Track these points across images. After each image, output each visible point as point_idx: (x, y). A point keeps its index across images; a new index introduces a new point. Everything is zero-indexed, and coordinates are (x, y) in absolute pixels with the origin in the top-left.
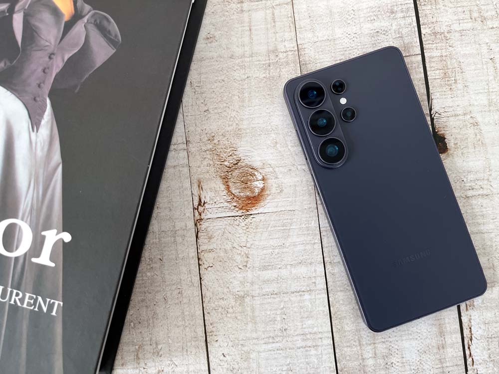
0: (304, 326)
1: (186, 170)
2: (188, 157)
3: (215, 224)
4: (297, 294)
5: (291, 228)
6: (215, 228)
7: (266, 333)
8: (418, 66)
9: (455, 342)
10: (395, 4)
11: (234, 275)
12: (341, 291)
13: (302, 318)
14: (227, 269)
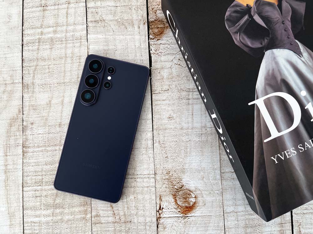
1: (153, 189)
2: (155, 182)
3: (168, 221)
5: (209, 225)
6: (167, 223)
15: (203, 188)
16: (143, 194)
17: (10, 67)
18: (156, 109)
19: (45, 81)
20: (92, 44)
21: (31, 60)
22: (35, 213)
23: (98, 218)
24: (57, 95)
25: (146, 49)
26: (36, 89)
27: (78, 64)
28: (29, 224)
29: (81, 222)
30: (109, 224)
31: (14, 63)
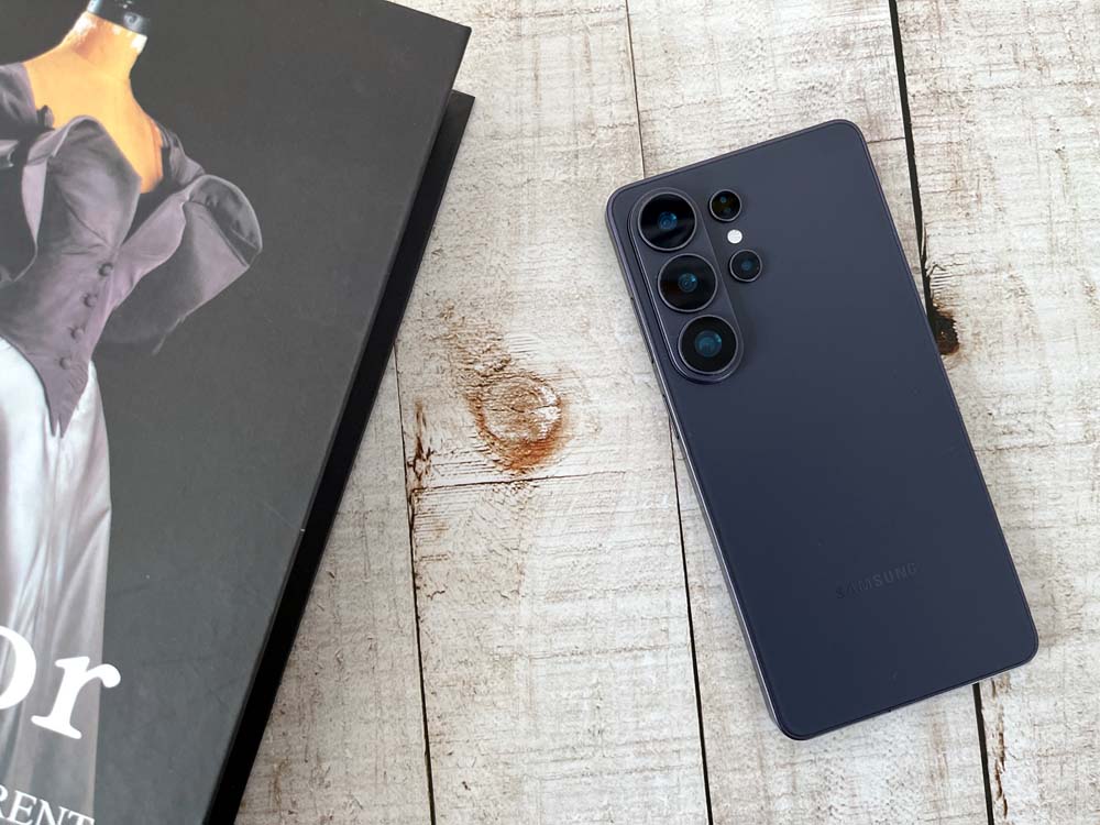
0: (642, 724)
1: (391, 379)
3: (451, 500)
4: (627, 655)
5: (618, 509)
7: (557, 739)
8: (898, 164)
9: (967, 764)
10: (851, 27)
11: (492, 612)
12: (723, 649)
13: (637, 707)
14: (475, 598)
15: (586, 368)
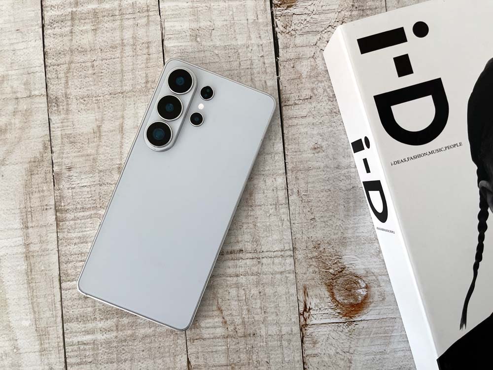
1: (292, 276)
2: (295, 263)
3: (319, 330)
5: (392, 335)
6: (319, 333)
15: (379, 271)
16: (274, 286)
17: (22, 67)
18: (290, 134)
19: (88, 90)
20: (169, 20)
21: (60, 53)
22: (85, 327)
23: (198, 330)
24: (112, 115)
25: (267, 24)
26: (73, 106)
27: (145, 57)
28: (75, 347)
29: (167, 339)
30: (217, 339)
31: (30, 60)
